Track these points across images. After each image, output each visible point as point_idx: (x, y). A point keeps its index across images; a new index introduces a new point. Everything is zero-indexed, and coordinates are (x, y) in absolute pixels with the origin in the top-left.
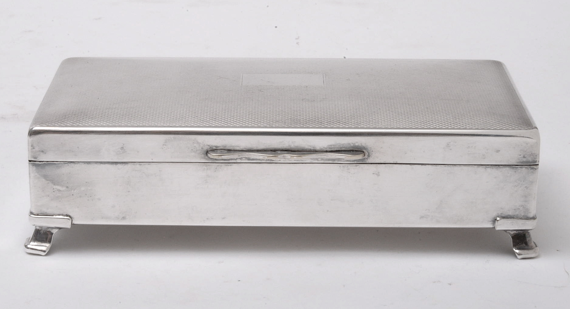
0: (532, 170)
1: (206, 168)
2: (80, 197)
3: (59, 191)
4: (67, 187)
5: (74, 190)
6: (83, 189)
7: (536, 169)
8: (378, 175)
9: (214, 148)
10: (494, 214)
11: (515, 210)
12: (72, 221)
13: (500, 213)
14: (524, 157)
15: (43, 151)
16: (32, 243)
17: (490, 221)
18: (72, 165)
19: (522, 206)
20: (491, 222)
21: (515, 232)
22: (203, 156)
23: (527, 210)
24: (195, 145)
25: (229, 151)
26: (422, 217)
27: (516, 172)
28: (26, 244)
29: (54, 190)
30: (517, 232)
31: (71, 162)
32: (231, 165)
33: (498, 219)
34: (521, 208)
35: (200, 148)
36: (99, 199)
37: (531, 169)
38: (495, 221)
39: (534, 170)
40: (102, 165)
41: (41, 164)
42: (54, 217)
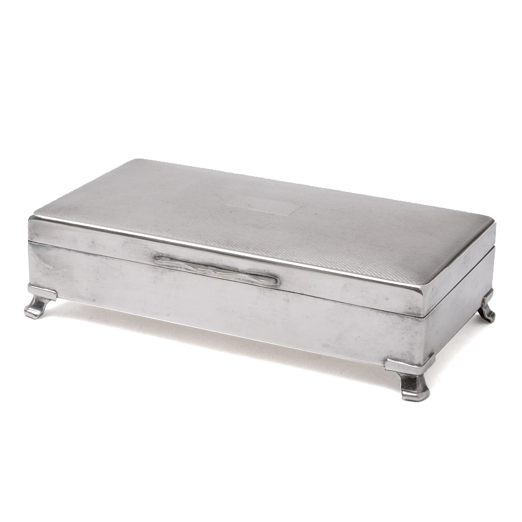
0: (417, 322)
1: (154, 270)
2: (63, 276)
3: (48, 268)
4: (54, 267)
5: (59, 270)
6: (65, 270)
7: (420, 321)
8: (288, 301)
9: (160, 254)
10: (384, 355)
11: (402, 354)
12: (57, 295)
13: (389, 354)
14: (410, 309)
15: (36, 235)
16: (30, 309)
17: (381, 361)
18: (58, 249)
19: (408, 352)
20: (381, 362)
21: (404, 375)
22: (152, 260)
23: (413, 357)
24: (146, 249)
25: (172, 259)
26: (324, 346)
27: (403, 321)
28: (26, 309)
29: (45, 268)
30: (406, 375)
31: (57, 247)
32: (173, 271)
33: (388, 360)
34: (407, 354)
35: (150, 253)
36: (77, 281)
37: (416, 321)
38: (385, 360)
39: (419, 322)
40: (79, 254)
42: (45, 289)
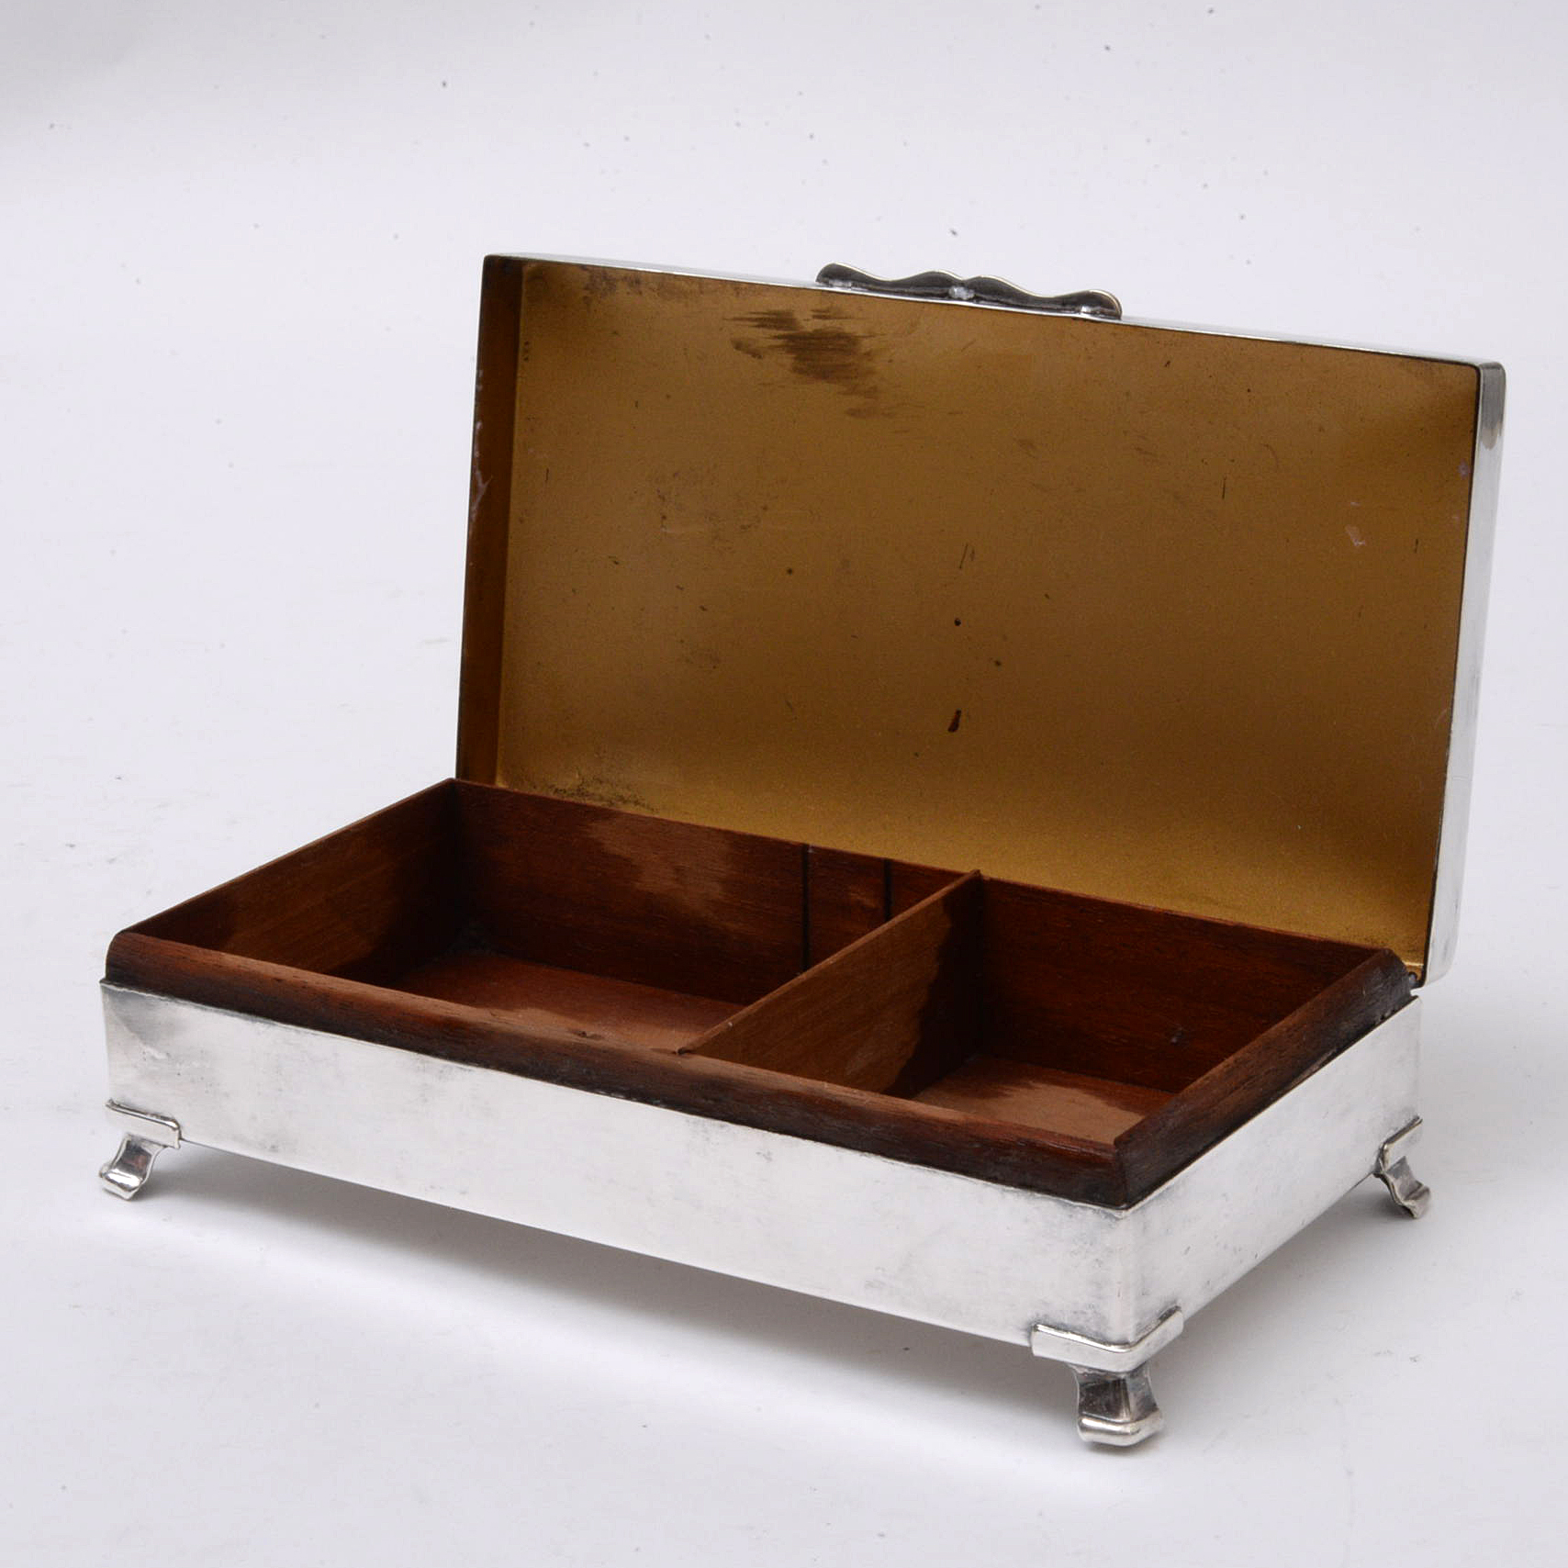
0: (1108, 1221)
1: (421, 1066)
2: (193, 1081)
3: (153, 1058)
4: (168, 1054)
5: (180, 1064)
6: (196, 1064)
7: (1117, 1219)
8: (768, 1157)
10: (1029, 1315)
11: (1075, 1312)
12: (180, 1133)
13: (1042, 1313)
16: (117, 1170)
17: (1022, 1330)
19: (1091, 1306)
20: (1024, 1333)
21: (1086, 1370)
23: (1103, 1320)
26: (869, 1285)
27: (1071, 1216)
28: (104, 1171)
29: (145, 1056)
30: (1091, 1372)
32: (470, 1070)
33: (1041, 1327)
34: (1089, 1312)
36: (227, 1095)
37: (1106, 1217)
38: (1032, 1328)
39: (1114, 1220)
41: (119, 992)
42: (148, 1117)
